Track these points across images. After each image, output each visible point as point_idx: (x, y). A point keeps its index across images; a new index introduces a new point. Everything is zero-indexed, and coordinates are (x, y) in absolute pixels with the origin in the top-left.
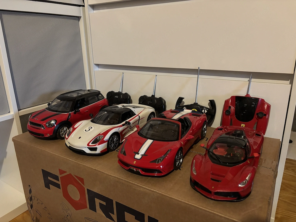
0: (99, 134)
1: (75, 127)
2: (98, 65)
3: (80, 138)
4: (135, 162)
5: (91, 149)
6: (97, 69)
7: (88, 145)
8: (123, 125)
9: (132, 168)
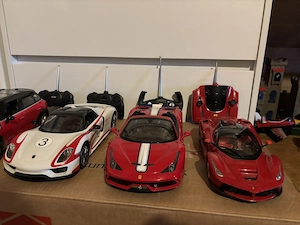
0: (65, 147)
1: (18, 141)
2: (16, 57)
3: (34, 157)
4: (140, 177)
5: (56, 171)
6: (16, 62)
7: (52, 165)
8: (90, 130)
9: (134, 186)
